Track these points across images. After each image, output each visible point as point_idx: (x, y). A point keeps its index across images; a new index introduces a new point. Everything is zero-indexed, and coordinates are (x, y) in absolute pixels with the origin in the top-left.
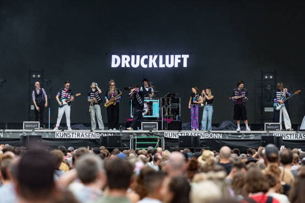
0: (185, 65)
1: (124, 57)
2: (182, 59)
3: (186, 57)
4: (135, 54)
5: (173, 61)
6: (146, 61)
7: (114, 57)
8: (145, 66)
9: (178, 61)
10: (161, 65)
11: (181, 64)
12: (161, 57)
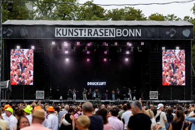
0: (105, 84)
1: (90, 83)
2: (104, 83)
3: (105, 83)
4: (93, 82)
5: (102, 84)
6: (96, 84)
7: (88, 83)
8: (95, 85)
9: (103, 84)
10: (99, 85)
11: (104, 84)
12: (99, 83)
